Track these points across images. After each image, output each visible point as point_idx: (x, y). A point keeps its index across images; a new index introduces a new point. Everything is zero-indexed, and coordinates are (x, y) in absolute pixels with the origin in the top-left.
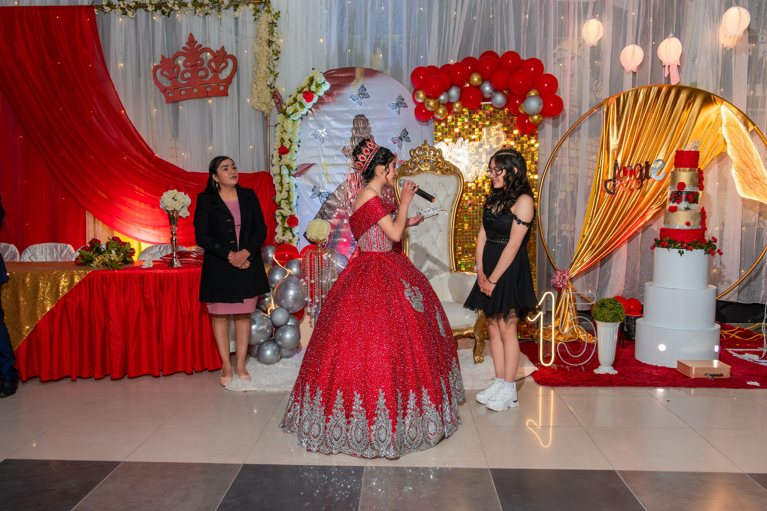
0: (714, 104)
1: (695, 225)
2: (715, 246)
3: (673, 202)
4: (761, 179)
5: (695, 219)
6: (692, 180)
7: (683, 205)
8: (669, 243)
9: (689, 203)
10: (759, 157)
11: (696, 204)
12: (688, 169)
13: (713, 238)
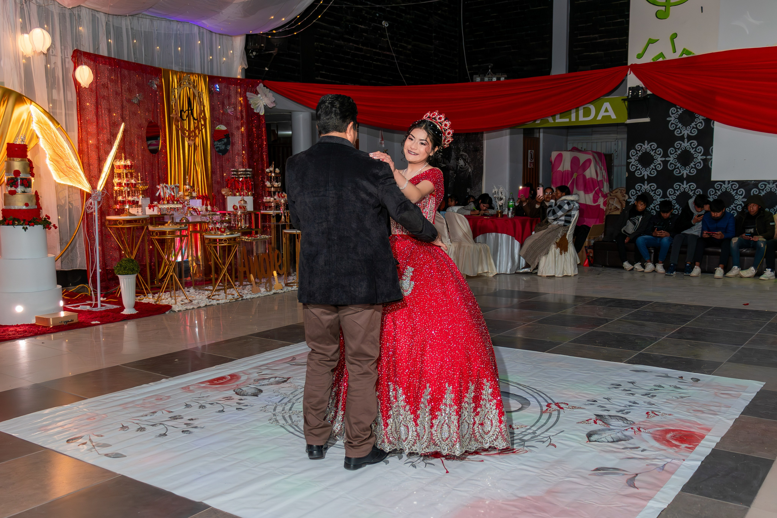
0: (24, 104)
1: (33, 206)
2: (50, 222)
3: (11, 187)
4: (73, 168)
5: (32, 201)
6: (25, 169)
7: (20, 189)
8: (13, 221)
9: (25, 187)
10: (70, 151)
11: (30, 189)
12: (20, 159)
13: (46, 216)
